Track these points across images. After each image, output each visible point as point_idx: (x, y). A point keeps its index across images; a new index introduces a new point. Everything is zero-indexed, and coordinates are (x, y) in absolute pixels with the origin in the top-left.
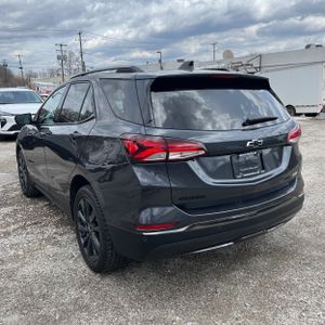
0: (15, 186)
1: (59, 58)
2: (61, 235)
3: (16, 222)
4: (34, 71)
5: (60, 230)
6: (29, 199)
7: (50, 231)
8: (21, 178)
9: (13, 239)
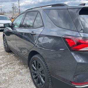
0: (2, 48)
1: (12, 8)
2: (21, 69)
3: (4, 63)
4: (5, 11)
5: (21, 67)
6: (7, 53)
7: (17, 67)
8: (5, 45)
9: (4, 71)
